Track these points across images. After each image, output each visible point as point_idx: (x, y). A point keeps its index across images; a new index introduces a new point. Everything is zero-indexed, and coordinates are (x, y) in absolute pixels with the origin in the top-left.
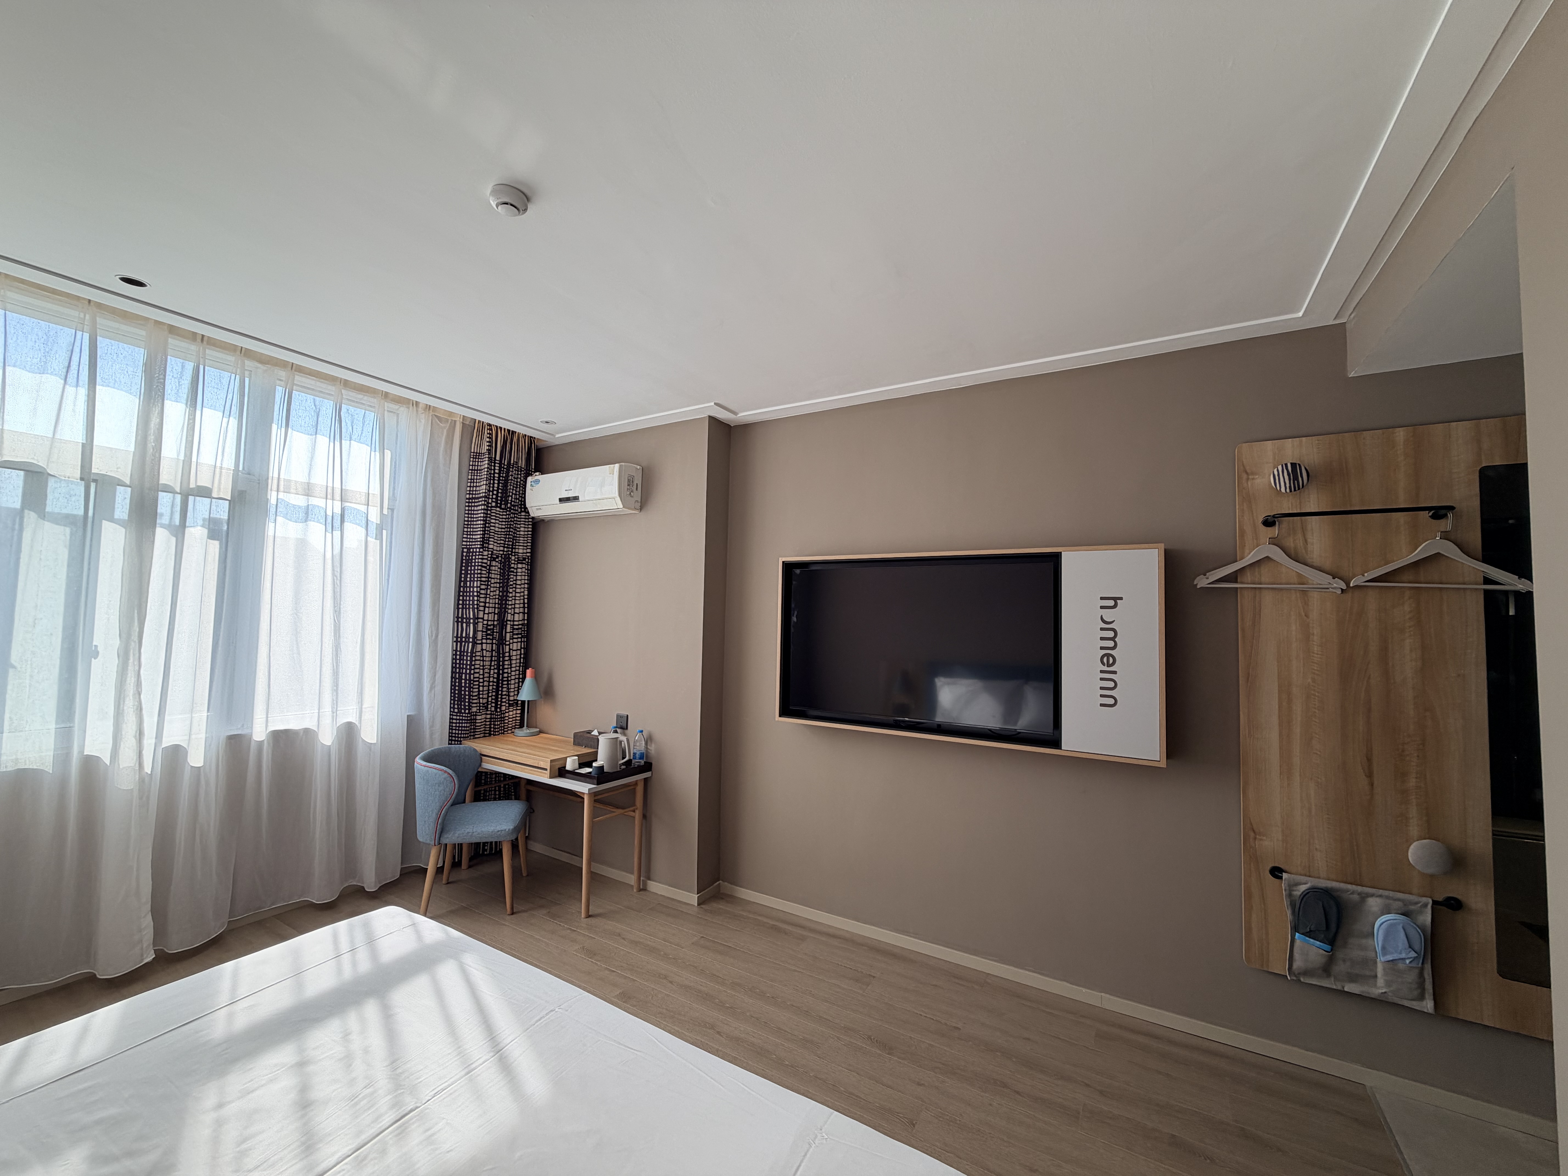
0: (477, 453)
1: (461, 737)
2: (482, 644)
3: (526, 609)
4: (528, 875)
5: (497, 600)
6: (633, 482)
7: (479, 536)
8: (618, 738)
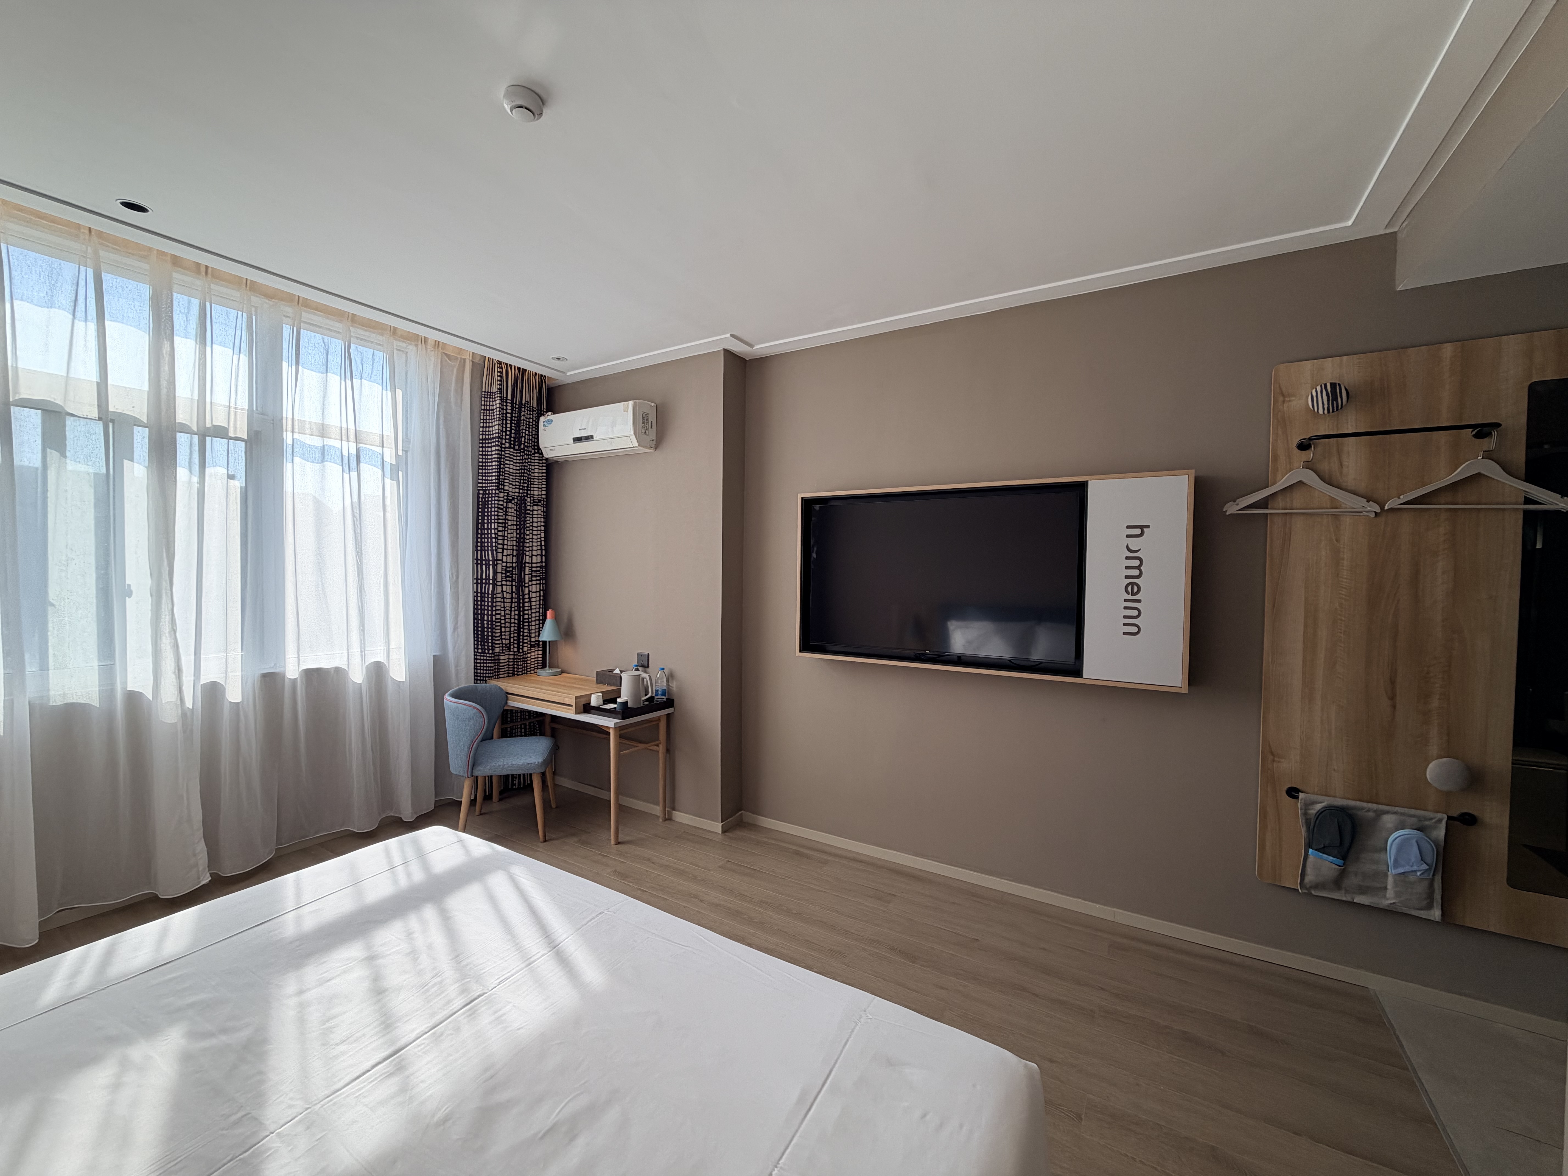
0: (488, 392)
1: (486, 677)
2: (502, 585)
3: (544, 551)
4: (556, 807)
5: (515, 542)
6: (647, 420)
7: (494, 478)
8: (640, 675)
